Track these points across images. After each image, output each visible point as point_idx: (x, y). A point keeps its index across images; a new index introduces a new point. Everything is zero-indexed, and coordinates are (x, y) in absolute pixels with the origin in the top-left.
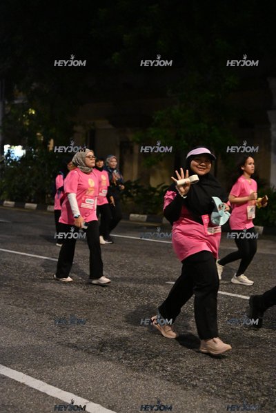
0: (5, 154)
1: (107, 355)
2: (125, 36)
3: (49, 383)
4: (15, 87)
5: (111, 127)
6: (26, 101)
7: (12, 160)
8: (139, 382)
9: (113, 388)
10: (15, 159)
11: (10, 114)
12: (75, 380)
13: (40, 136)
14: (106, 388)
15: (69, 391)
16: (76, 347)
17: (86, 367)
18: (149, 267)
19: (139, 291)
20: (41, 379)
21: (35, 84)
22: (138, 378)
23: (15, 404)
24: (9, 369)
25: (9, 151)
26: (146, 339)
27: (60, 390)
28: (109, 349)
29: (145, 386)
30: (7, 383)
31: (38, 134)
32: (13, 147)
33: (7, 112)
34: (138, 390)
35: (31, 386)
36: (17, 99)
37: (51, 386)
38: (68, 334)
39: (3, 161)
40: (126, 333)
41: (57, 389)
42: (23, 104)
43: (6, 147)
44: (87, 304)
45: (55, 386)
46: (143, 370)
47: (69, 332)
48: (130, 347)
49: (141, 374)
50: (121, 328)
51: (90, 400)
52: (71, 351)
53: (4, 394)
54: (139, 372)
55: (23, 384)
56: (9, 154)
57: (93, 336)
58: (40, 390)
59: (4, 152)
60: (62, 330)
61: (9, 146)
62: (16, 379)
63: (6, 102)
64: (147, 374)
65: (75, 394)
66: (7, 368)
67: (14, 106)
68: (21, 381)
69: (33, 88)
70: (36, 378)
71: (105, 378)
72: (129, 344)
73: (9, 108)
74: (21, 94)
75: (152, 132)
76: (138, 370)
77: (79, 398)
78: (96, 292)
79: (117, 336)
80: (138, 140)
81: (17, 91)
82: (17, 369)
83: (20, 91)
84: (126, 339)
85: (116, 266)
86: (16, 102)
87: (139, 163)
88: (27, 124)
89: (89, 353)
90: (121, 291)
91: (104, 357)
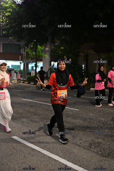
0: (52, 65)
1: (92, 150)
2: (100, 14)
3: (68, 161)
4: (56, 38)
5: (94, 53)
6: (60, 44)
7: (54, 68)
8: (106, 162)
9: (95, 164)
10: (56, 68)
11: (54, 49)
12: (79, 160)
13: (65, 58)
14: (92, 164)
15: (76, 165)
16: (79, 146)
17: (84, 154)
18: (111, 112)
19: (106, 122)
20: (65, 159)
21: (63, 36)
22: (105, 160)
23: (54, 169)
24: (52, 154)
25: (53, 64)
26: (109, 143)
27: (72, 164)
28: (93, 147)
29: (108, 164)
30: (51, 160)
31: (65, 57)
32: (55, 62)
33: (53, 49)
34: (105, 165)
35: (60, 161)
36: (56, 43)
37: (69, 162)
38: (76, 140)
39: (51, 68)
40: (100, 140)
41: (71, 163)
42: (59, 45)
43: (52, 63)
44: (84, 128)
45: (71, 162)
46: (108, 157)
47: (76, 139)
48: (102, 146)
49: (107, 159)
50: (98, 138)
51: (85, 169)
52: (77, 147)
53: (50, 165)
54: (106, 158)
55: (58, 161)
56: (53, 66)
57: (86, 141)
58: (64, 163)
59: (51, 65)
60: (74, 138)
61: (53, 62)
62: (55, 159)
63: (52, 45)
64: (110, 159)
65: (79, 166)
66: (51, 154)
67: (55, 46)
68: (57, 159)
69: (62, 38)
70: (63, 158)
71: (91, 160)
72: (102, 145)
73: (53, 47)
74: (58, 41)
75: (112, 54)
76: (105, 157)
77: (80, 168)
78: (88, 122)
79: (97, 142)
80: (106, 58)
81: (56, 40)
82: (55, 154)
83: (57, 40)
84: (101, 143)
85: (97, 111)
86: (56, 44)
87: (107, 67)
88: (61, 53)
89: (85, 149)
90: (99, 122)
91: (91, 151)
